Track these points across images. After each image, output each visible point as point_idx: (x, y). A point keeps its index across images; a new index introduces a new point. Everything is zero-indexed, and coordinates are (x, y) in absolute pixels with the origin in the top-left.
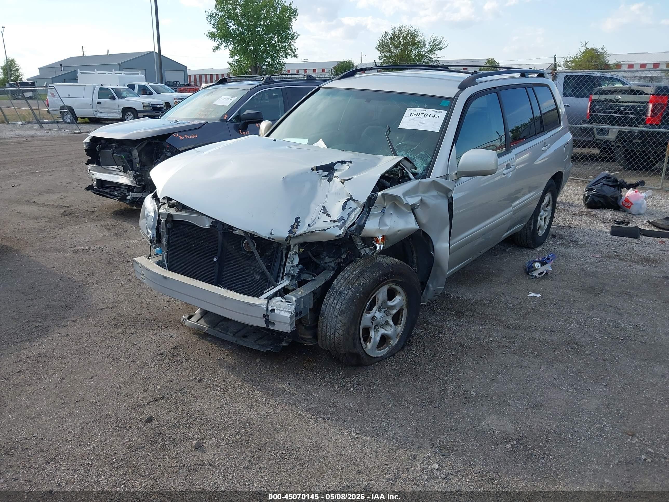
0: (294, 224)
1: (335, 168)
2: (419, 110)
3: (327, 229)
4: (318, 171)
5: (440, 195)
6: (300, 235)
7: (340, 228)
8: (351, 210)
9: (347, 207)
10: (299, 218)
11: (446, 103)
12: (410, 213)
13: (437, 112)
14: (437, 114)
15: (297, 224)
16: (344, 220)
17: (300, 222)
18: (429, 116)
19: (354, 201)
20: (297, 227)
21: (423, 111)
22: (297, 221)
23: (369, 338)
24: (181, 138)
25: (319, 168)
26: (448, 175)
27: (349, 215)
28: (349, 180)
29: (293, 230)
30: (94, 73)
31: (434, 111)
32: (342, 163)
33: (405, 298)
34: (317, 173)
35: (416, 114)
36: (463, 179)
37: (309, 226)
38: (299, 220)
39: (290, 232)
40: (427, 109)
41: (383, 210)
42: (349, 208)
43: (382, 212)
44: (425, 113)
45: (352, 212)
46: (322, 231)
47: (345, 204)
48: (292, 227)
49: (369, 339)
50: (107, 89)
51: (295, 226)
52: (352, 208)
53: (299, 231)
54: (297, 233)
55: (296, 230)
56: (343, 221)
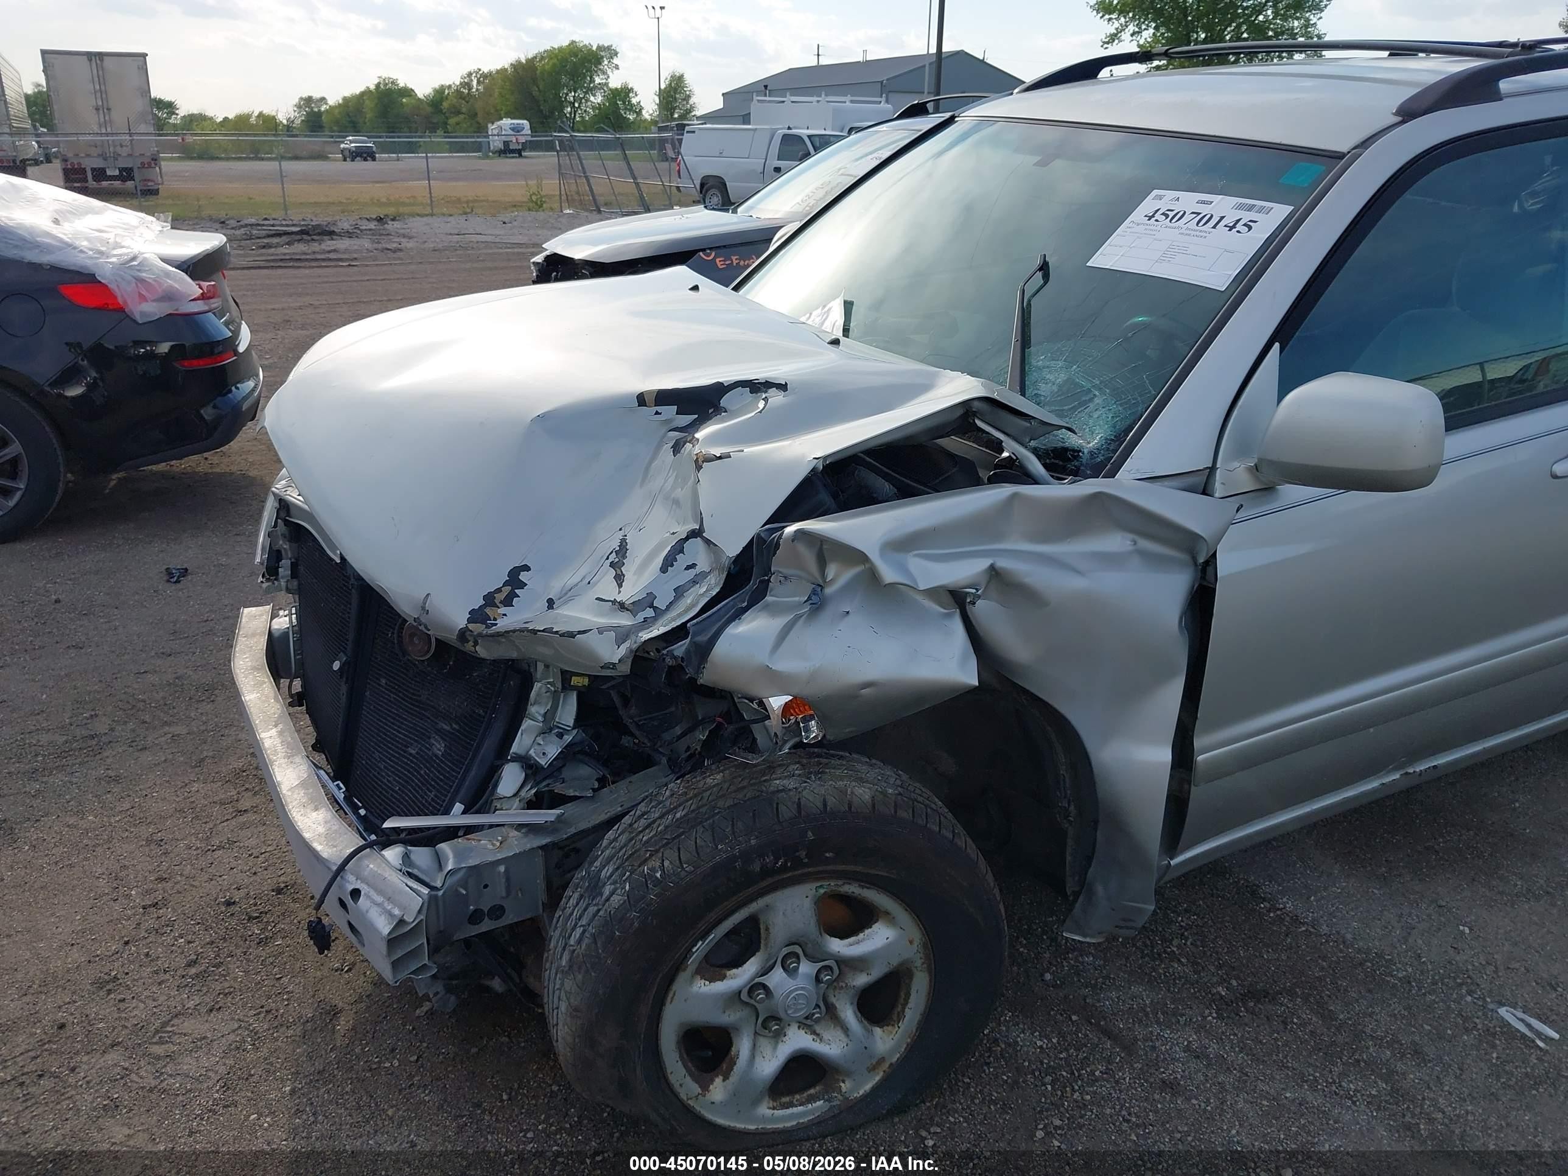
0: (499, 590)
1: (724, 402)
2: (1188, 201)
3: (580, 632)
4: (659, 409)
5: (1143, 554)
6: (506, 633)
7: (620, 641)
8: (692, 573)
9: (682, 561)
10: (526, 568)
11: (1304, 173)
12: (948, 616)
13: (1250, 208)
14: (1247, 217)
15: (513, 590)
16: (655, 608)
17: (522, 585)
18: (1214, 227)
19: (708, 542)
20: (508, 602)
21: (1203, 202)
22: (515, 580)
23: (727, 1059)
24: (719, 264)
25: (664, 397)
26: (1212, 469)
27: (680, 592)
28: (720, 458)
29: (488, 610)
30: (783, 102)
31: (1240, 207)
32: (756, 387)
33: (915, 933)
34: (657, 413)
35: (1171, 214)
36: (1292, 492)
37: (551, 603)
38: (523, 576)
39: (476, 616)
40: (1217, 199)
41: (814, 592)
42: (688, 568)
43: (809, 598)
44: (1205, 210)
45: (694, 582)
46: (562, 635)
47: (679, 548)
48: (489, 599)
49: (724, 1066)
50: (799, 138)
51: (500, 597)
52: (698, 570)
53: (508, 619)
54: (502, 624)
55: (502, 610)
56: (649, 612)
